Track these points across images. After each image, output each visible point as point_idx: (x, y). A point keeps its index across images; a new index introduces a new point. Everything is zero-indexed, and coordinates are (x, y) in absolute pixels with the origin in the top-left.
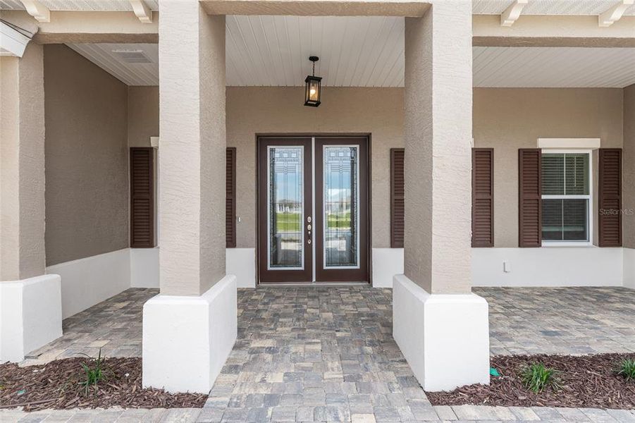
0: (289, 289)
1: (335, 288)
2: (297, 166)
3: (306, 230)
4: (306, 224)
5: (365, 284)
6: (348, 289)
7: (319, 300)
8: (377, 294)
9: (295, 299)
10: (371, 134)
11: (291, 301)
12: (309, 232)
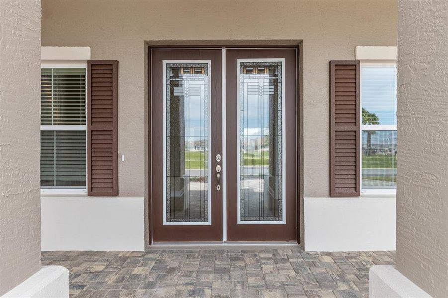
0: (190, 254)
1: (253, 253)
2: (202, 87)
3: (214, 173)
4: (214, 163)
5: (293, 244)
6: (271, 256)
7: (230, 277)
8: (313, 264)
9: (194, 275)
10: (301, 41)
11: (188, 280)
12: (218, 175)
